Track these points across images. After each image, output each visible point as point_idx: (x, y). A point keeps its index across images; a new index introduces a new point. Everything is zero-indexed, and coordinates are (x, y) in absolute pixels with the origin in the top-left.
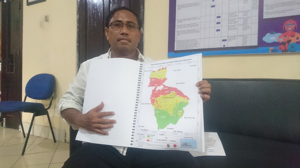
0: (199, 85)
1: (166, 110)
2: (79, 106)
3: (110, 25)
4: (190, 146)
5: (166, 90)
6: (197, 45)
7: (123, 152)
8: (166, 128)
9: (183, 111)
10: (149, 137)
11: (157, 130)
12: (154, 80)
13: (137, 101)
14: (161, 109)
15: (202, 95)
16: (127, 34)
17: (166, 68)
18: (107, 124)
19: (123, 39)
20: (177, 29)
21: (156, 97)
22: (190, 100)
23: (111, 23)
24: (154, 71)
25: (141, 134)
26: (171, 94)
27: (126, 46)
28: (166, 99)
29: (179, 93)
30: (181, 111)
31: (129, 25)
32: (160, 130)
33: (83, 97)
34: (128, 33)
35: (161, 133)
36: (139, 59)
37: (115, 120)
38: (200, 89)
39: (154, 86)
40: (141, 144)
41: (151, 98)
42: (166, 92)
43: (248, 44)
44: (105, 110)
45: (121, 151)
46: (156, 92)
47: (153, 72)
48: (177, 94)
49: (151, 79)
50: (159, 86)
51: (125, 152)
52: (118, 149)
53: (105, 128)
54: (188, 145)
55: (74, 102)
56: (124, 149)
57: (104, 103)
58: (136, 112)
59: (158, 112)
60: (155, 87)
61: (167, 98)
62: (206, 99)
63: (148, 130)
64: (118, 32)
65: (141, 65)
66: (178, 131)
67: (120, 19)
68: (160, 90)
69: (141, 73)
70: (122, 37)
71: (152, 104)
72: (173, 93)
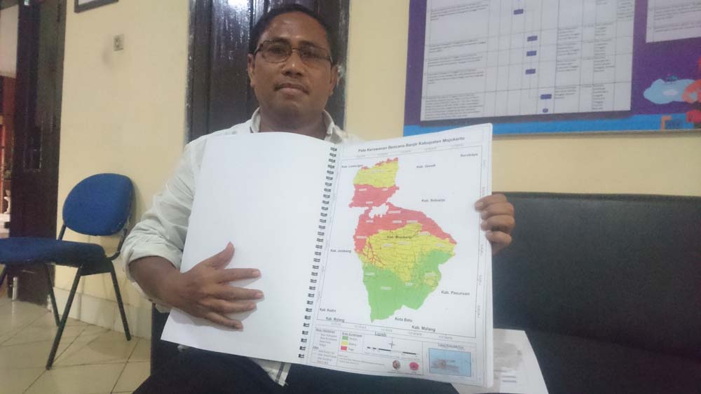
0: (484, 206)
1: (393, 270)
2: (175, 251)
3: (259, 50)
4: (455, 369)
5: (396, 217)
6: (478, 109)
7: (279, 376)
8: (392, 318)
9: (439, 275)
10: (346, 338)
11: (369, 322)
12: (366, 189)
13: (320, 244)
14: (381, 265)
15: (491, 234)
16: (299, 74)
17: (396, 159)
18: (241, 301)
19: (290, 86)
20: (427, 69)
21: (370, 234)
22: (457, 245)
23: (262, 45)
24: (366, 168)
25: (325, 331)
26: (407, 227)
27: (295, 103)
28: (394, 239)
29: (431, 227)
30: (433, 274)
31: (307, 51)
32: (377, 322)
33: (186, 228)
34: (302, 71)
35: (379, 330)
36: (329, 135)
37: (261, 292)
38: (486, 218)
39: (363, 205)
40: (325, 357)
41: (354, 237)
42: (395, 222)
43: (607, 108)
44: (236, 264)
45: (273, 372)
46: (368, 221)
47: (364, 170)
48: (424, 229)
49: (357, 186)
50: (378, 205)
51: (284, 375)
52: (267, 368)
53: (233, 311)
54: (451, 367)
55: (164, 240)
56: (281, 370)
57: (235, 246)
58: (315, 271)
59: (372, 274)
60: (367, 208)
61: (397, 237)
62: (501, 243)
63: (343, 322)
64: (277, 66)
65: (332, 152)
66: (423, 328)
67: (284, 35)
68: (379, 215)
69: (332, 170)
70: (288, 80)
71: (359, 253)
72: (412, 226)
